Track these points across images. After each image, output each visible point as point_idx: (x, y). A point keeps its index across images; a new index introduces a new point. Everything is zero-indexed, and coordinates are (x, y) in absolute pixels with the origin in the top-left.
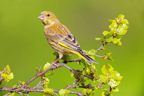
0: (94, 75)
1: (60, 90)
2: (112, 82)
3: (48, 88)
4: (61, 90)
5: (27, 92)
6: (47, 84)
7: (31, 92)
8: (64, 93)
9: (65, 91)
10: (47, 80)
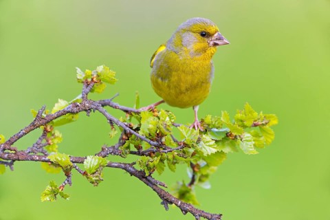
0: (163, 140)
1: (86, 158)
2: (207, 142)
3: (59, 151)
4: (88, 157)
5: (9, 161)
6: (58, 144)
7: (19, 160)
8: (96, 164)
9: (97, 160)
10: (56, 134)
